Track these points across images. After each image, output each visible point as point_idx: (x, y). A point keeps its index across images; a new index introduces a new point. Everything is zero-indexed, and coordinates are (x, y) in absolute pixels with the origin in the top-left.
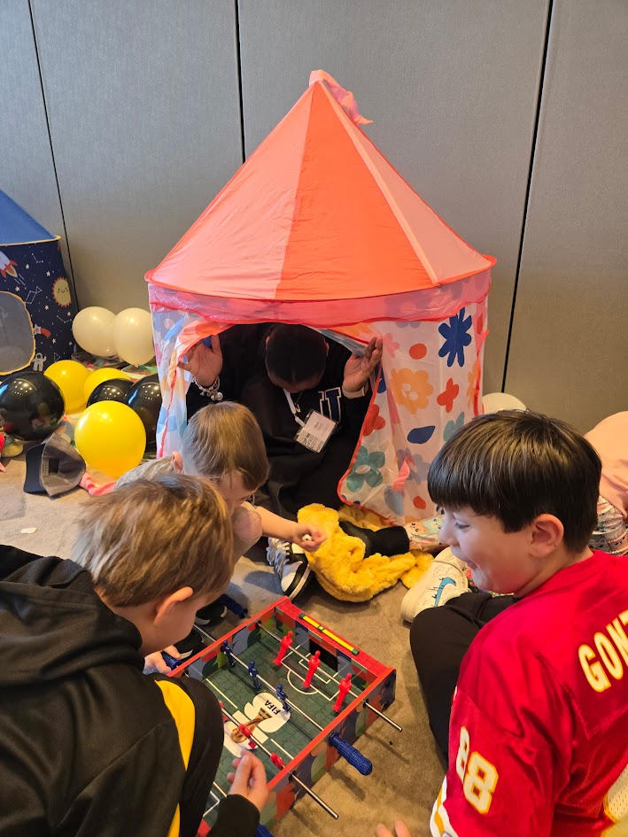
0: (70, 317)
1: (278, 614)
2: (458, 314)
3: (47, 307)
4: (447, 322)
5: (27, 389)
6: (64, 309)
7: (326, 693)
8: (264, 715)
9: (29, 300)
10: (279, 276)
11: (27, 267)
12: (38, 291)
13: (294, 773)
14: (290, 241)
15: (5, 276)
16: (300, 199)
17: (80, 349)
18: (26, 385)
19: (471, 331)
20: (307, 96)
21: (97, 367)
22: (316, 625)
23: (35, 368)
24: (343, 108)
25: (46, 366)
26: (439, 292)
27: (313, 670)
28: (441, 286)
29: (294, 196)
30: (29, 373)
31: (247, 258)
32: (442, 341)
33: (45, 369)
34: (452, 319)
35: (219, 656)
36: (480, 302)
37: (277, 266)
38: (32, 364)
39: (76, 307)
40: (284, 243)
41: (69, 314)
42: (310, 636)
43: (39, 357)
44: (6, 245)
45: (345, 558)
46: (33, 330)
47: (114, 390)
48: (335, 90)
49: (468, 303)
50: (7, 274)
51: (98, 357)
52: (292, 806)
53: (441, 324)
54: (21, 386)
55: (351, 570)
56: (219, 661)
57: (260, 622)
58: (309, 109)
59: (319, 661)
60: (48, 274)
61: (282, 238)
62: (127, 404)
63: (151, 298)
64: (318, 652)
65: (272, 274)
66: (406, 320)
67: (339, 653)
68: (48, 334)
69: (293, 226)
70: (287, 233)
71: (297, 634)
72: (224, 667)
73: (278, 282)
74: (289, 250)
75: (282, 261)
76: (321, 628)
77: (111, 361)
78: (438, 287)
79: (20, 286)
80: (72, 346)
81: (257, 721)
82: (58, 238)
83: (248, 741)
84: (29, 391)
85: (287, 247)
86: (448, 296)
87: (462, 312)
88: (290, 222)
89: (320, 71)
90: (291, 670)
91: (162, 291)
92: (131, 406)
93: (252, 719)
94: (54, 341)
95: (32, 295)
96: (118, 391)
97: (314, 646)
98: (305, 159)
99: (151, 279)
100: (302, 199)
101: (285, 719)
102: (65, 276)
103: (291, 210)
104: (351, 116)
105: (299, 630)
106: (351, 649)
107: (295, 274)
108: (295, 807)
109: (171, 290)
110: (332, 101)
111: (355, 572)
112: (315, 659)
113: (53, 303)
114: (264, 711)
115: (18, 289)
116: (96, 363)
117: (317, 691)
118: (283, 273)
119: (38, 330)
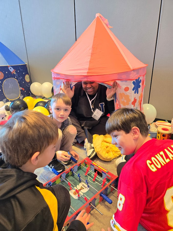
0: (29, 85)
1: (85, 162)
2: (138, 79)
3: (23, 82)
4: (135, 81)
5: (18, 103)
6: (28, 83)
7: (99, 183)
8: (82, 188)
9: (19, 80)
10: (88, 69)
11: (18, 71)
12: (21, 78)
13: (91, 203)
14: (90, 59)
15: (13, 74)
16: (93, 48)
17: (32, 94)
18: (18, 102)
19: (141, 84)
20: (95, 20)
21: (36, 98)
22: (96, 165)
23: (20, 99)
24: (105, 23)
25: (23, 98)
26: (133, 72)
27: (95, 176)
28: (134, 70)
29: (92, 47)
30: (19, 99)
31: (78, 65)
32: (133, 86)
33: (23, 99)
34: (136, 80)
35: (70, 172)
36: (144, 76)
37: (87, 66)
38: (20, 97)
39: (31, 82)
40: (89, 60)
41: (29, 84)
42: (95, 168)
43: (21, 96)
44: (13, 65)
45: (105, 149)
46: (20, 88)
47: (41, 104)
48: (103, 19)
49: (141, 76)
50: (13, 73)
51: (37, 96)
52: (90, 212)
53: (133, 81)
54: (16, 103)
55: (106, 152)
56: (70, 174)
57: (81, 164)
58: (96, 24)
59: (97, 174)
60: (24, 73)
61: (88, 59)
62: (45, 107)
63: (53, 76)
64: (97, 172)
65: (86, 69)
66: (123, 80)
67: (103, 172)
68: (24, 89)
69: (91, 55)
70: (90, 57)
71: (91, 167)
72: (71, 176)
73: (88, 71)
74: (90, 62)
75: (89, 65)
76: (98, 165)
77: (40, 97)
78: (132, 70)
79: (17, 76)
80: (30, 93)
81: (80, 190)
82: (26, 64)
83: (78, 195)
84: (19, 104)
85: (90, 61)
86: (135, 73)
87: (139, 78)
88: (90, 54)
89: (99, 13)
90: (89, 177)
91: (56, 74)
92: (46, 108)
93: (79, 189)
94: (25, 91)
95: (20, 79)
96: (42, 104)
97: (95, 170)
98: (95, 37)
99: (53, 71)
100: (94, 48)
101: (88, 189)
102: (28, 74)
103: (91, 51)
104: (107, 25)
105: (91, 166)
106: (106, 171)
107: (92, 68)
108: (91, 212)
109: (58, 74)
110: (102, 21)
111: (107, 153)
112: (96, 173)
113: (25, 81)
114: (82, 187)
115: (16, 77)
116: (36, 97)
117: (97, 182)
118: (89, 68)
119: (21, 88)
